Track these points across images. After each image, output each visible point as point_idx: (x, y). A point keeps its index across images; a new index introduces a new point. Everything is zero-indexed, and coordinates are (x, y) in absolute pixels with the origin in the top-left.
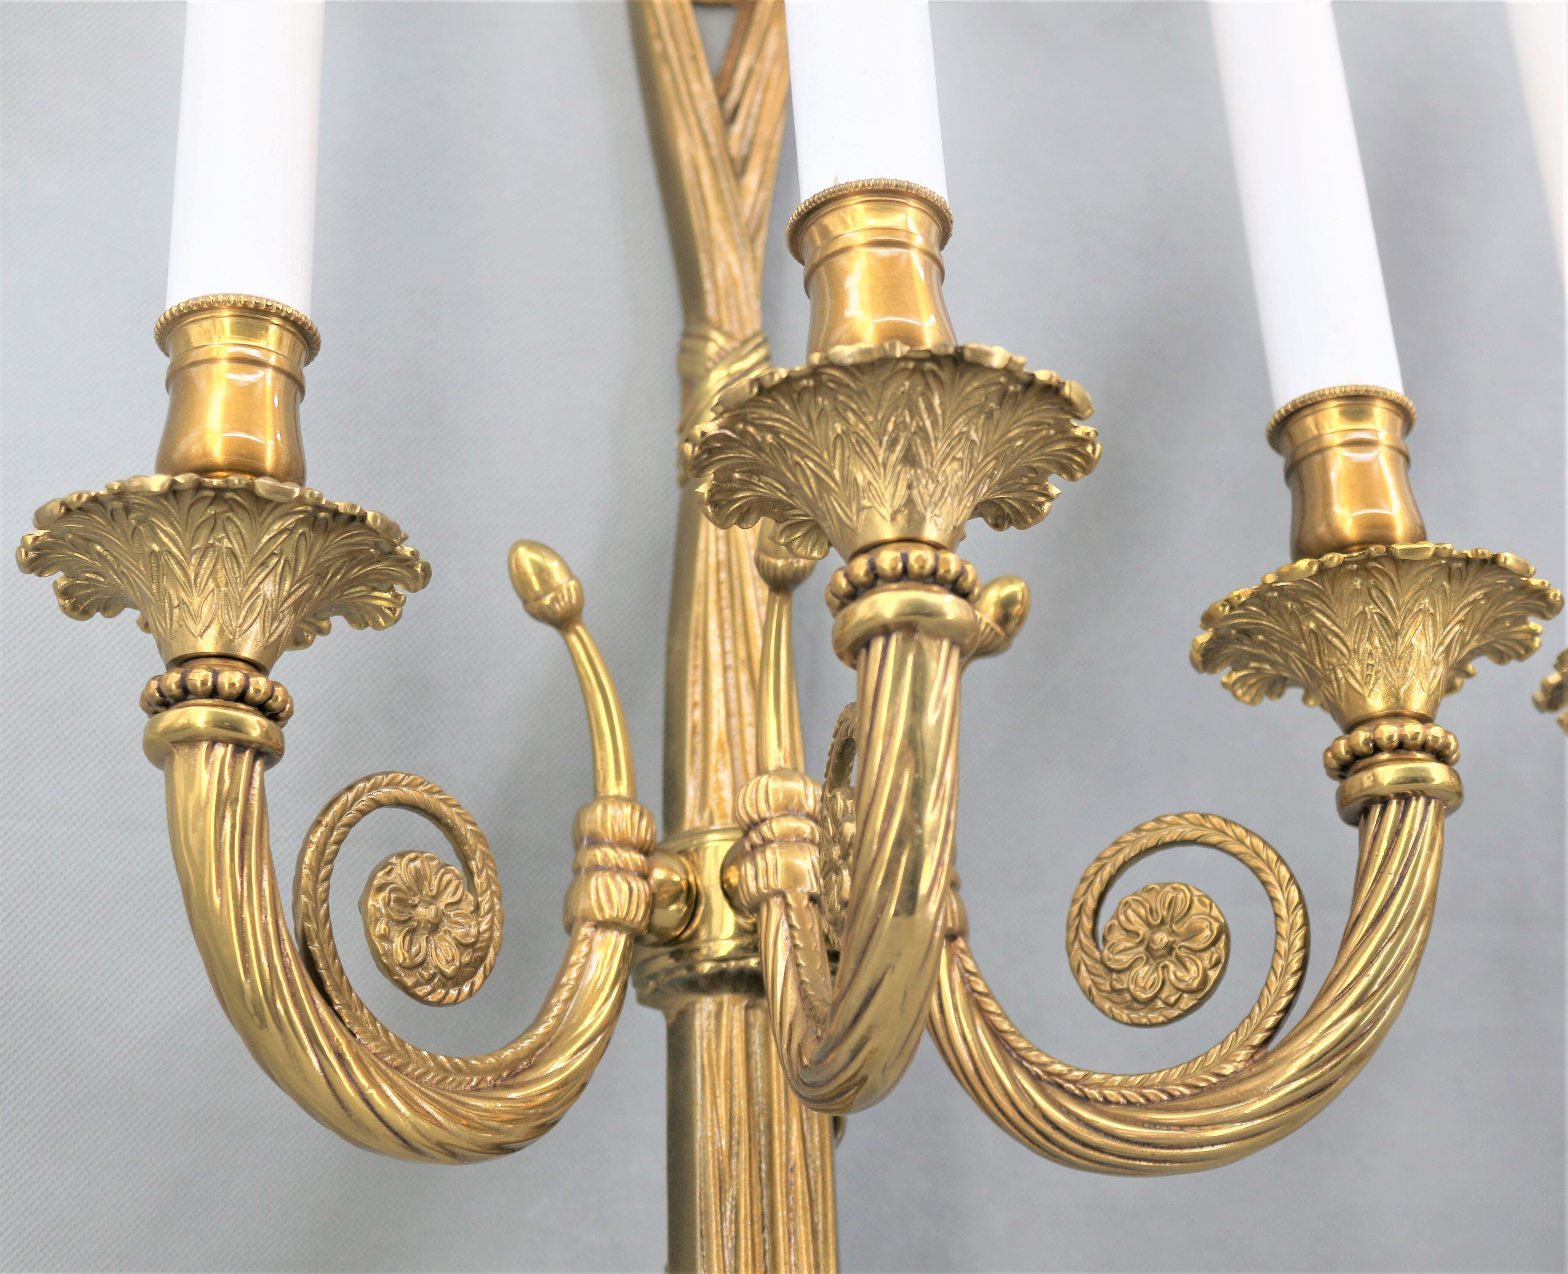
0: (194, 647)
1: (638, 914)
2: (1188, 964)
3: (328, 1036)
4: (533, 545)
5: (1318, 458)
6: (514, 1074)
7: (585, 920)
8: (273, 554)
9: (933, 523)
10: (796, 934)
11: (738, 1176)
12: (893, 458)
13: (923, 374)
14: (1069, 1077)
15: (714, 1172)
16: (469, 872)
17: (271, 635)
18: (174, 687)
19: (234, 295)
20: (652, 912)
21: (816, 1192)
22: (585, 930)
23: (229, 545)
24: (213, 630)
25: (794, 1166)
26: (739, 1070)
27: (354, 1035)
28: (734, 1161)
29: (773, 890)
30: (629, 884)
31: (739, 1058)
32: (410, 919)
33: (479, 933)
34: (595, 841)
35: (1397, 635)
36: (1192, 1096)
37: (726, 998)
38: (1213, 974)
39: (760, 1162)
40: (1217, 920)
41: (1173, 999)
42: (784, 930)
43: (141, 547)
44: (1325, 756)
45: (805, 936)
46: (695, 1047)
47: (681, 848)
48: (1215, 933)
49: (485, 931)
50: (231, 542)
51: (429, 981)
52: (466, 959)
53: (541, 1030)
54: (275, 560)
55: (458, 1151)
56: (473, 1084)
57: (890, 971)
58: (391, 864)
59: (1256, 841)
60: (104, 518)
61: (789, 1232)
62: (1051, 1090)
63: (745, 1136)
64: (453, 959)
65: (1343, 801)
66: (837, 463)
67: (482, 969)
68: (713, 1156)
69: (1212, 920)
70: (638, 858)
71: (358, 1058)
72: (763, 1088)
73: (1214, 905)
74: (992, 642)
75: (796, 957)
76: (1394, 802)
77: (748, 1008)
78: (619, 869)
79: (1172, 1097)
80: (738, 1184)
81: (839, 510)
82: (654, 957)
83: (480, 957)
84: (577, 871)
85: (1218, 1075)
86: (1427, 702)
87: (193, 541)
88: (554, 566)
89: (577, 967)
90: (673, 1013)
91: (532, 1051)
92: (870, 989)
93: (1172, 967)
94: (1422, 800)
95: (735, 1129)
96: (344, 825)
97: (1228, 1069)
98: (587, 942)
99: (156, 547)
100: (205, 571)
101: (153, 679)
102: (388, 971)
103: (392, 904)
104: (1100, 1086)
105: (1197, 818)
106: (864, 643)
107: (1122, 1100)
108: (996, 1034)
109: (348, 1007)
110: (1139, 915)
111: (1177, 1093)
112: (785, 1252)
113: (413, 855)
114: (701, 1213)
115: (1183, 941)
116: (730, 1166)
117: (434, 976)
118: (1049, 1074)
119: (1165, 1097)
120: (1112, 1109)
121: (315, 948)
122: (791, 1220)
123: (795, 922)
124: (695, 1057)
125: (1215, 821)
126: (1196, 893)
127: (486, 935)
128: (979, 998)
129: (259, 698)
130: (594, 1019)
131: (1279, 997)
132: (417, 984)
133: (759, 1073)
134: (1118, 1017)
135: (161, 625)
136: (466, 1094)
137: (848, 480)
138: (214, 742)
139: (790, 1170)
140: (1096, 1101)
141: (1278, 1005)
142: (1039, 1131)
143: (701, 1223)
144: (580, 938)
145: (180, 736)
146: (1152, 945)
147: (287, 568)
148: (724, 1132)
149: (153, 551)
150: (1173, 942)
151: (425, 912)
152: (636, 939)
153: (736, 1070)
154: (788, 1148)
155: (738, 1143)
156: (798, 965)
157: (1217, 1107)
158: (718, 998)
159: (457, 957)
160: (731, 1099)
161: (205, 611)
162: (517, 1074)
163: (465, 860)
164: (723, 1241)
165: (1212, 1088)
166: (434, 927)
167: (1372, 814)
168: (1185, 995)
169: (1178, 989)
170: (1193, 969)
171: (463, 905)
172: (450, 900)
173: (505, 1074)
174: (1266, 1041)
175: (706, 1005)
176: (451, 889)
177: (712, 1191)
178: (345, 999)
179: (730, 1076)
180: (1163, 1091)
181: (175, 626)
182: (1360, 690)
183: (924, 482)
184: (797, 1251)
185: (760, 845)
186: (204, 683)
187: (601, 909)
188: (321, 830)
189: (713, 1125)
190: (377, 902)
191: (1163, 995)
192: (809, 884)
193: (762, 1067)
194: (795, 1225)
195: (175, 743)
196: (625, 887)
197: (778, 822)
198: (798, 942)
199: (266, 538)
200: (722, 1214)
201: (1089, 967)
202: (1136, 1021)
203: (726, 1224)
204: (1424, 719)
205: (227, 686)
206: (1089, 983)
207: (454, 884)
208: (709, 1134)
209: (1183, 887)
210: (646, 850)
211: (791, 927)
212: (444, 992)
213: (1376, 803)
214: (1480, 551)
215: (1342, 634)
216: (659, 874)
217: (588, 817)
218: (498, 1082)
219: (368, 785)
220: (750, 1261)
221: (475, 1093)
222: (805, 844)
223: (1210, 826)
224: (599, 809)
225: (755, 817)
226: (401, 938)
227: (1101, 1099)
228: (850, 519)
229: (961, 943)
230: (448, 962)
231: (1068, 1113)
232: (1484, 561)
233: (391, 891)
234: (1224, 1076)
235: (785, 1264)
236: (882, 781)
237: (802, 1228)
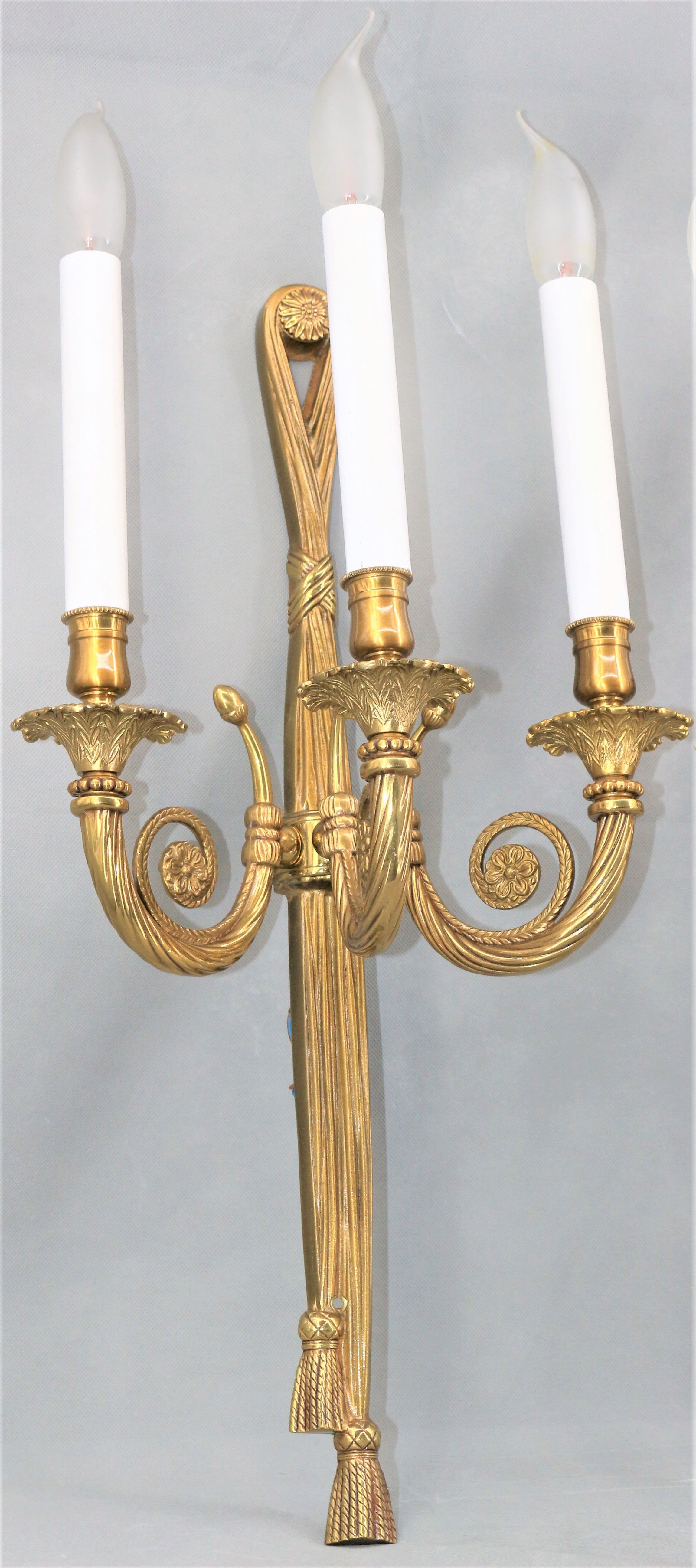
0: (91, 768)
1: (276, 859)
2: (522, 882)
3: (152, 930)
4: (224, 687)
5: (587, 650)
6: (225, 935)
7: (252, 862)
8: (123, 728)
9: (402, 724)
10: (347, 872)
11: (322, 973)
12: (385, 699)
13: (397, 668)
14: (469, 931)
15: (311, 971)
16: (203, 848)
17: (122, 760)
18: (84, 786)
19: (99, 607)
20: (282, 856)
21: (357, 978)
22: (252, 867)
23: (105, 726)
24: (99, 761)
25: (347, 968)
26: (322, 925)
27: (160, 925)
28: (320, 966)
29: (336, 850)
30: (271, 845)
31: (321, 920)
32: (180, 873)
33: (208, 875)
34: (256, 825)
35: (615, 740)
36: (522, 942)
37: (316, 892)
38: (532, 888)
39: (332, 966)
40: (535, 863)
41: (515, 898)
42: (341, 869)
43: (68, 726)
44: (583, 792)
45: (351, 874)
46: (302, 914)
47: (294, 823)
48: (534, 869)
49: (210, 874)
50: (106, 725)
51: (188, 899)
52: (203, 887)
53: (234, 915)
54: (124, 731)
55: (204, 971)
56: (208, 941)
57: (384, 909)
58: (171, 849)
59: (553, 827)
60: (54, 716)
61: (345, 997)
62: (460, 937)
63: (324, 955)
64: (198, 888)
65: (590, 812)
66: (362, 699)
67: (210, 890)
68: (310, 964)
69: (532, 864)
70: (275, 832)
71: (163, 936)
72: (332, 932)
73: (534, 856)
74: (439, 722)
75: (346, 884)
76: (612, 816)
77: (325, 895)
78: (267, 838)
79: (513, 943)
80: (322, 976)
81: (363, 717)
82: (282, 873)
83: (208, 885)
84: (247, 838)
85: (532, 934)
86: (629, 769)
87: (91, 725)
88: (233, 695)
89: (249, 884)
90: (291, 898)
91: (231, 924)
92: (376, 915)
93: (514, 884)
94: (623, 815)
95: (320, 952)
96: (151, 835)
97: (538, 931)
98: (253, 872)
99: (73, 726)
100: (95, 738)
101: (75, 781)
102: (172, 896)
103: (173, 867)
104: (482, 936)
105: (528, 815)
106: (373, 776)
107: (491, 943)
108: (437, 911)
109: (157, 913)
110: (501, 859)
111: (515, 941)
112: (343, 1007)
113: (180, 844)
114: (305, 990)
115: (519, 872)
116: (318, 968)
117: (190, 896)
118: (460, 930)
119: (509, 942)
120: (487, 947)
121: (143, 890)
122: (345, 992)
123: (346, 866)
124: (302, 919)
125: (536, 816)
126: (527, 850)
127: (211, 875)
128: (430, 893)
129: (120, 790)
130: (257, 909)
131: (559, 900)
132: (184, 900)
133: (330, 926)
134: (491, 905)
135: (76, 757)
136: (205, 946)
137: (366, 707)
138: (102, 810)
139: (345, 970)
140: (480, 943)
141: (559, 904)
142: (454, 956)
143: (306, 994)
144: (250, 871)
145: (88, 807)
146: (506, 873)
147: (128, 733)
148: (315, 953)
149: (73, 728)
150: (515, 872)
151: (185, 869)
152: (274, 868)
153: (320, 925)
154: (344, 960)
155: (322, 958)
156: (348, 887)
157: (531, 949)
158: (312, 892)
159: (200, 887)
160: (318, 938)
161: (95, 755)
162: (226, 935)
163: (201, 841)
164: (315, 1002)
165: (530, 940)
166: (189, 875)
167: (602, 820)
168: (520, 897)
169: (517, 894)
170: (523, 885)
171: (201, 863)
172: (195, 862)
173: (221, 935)
174: (554, 919)
175: (306, 894)
176: (196, 857)
177: (310, 980)
178: (155, 910)
179: (318, 928)
180: (509, 940)
181: (83, 759)
182: (598, 764)
183: (398, 708)
184: (348, 1006)
185: (331, 829)
186: (97, 785)
187: (259, 857)
188: (142, 838)
189: (310, 950)
190: (166, 866)
191: (511, 896)
192: (352, 847)
193: (332, 922)
194: (347, 994)
195: (86, 810)
196: (269, 846)
197: (338, 818)
198: (348, 876)
199: (121, 723)
200: (315, 990)
201: (479, 882)
202: (499, 907)
203: (317, 994)
204: (626, 777)
205: (106, 786)
206: (478, 888)
207: (197, 854)
208: (309, 954)
209: (521, 848)
210: (278, 828)
211: (345, 868)
212: (195, 902)
213: (604, 816)
214: (649, 708)
215: (590, 739)
216: (284, 838)
217: (253, 812)
218: (218, 939)
219: (161, 815)
220: (327, 1010)
221: (209, 946)
222: (351, 829)
223: (533, 819)
224: (257, 809)
225: (328, 816)
226: (177, 881)
227: (482, 942)
228: (368, 723)
229: (422, 867)
230: (196, 890)
231: (468, 949)
232: (651, 712)
233: (172, 862)
234: (535, 934)
235: (343, 1012)
236: (380, 835)
237: (350, 995)
